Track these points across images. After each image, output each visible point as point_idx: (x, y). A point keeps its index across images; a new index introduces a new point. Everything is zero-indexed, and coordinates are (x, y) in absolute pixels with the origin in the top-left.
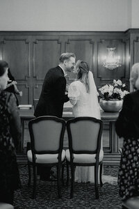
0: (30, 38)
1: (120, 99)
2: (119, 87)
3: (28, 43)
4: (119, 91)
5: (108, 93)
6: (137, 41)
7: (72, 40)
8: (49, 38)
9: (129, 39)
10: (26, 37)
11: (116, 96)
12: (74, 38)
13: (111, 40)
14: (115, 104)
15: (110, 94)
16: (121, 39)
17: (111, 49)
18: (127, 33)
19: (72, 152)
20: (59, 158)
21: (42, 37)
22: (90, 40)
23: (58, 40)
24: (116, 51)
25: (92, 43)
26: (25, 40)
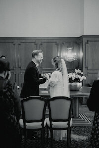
0: (16, 42)
1: (79, 82)
2: (79, 74)
3: (15, 45)
4: (79, 77)
5: (72, 78)
6: (87, 43)
7: (44, 43)
8: (29, 41)
9: (82, 42)
10: (13, 41)
11: (77, 80)
12: (45, 41)
13: (70, 43)
14: (76, 85)
15: (73, 79)
16: (77, 42)
17: (70, 48)
18: (80, 38)
19: (51, 120)
20: (42, 125)
21: (24, 41)
22: (56, 43)
23: (35, 43)
24: (73, 50)
25: (57, 45)
26: (13, 43)
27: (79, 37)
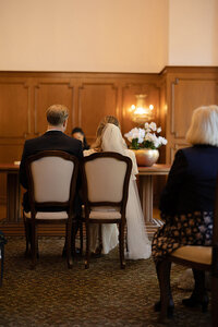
0: (30, 82)
1: (153, 148)
2: (152, 132)
3: (27, 88)
4: (153, 137)
5: (137, 139)
6: (175, 83)
7: (88, 84)
8: (57, 80)
10: (23, 80)
11: (148, 145)
13: (140, 85)
15: (141, 141)
16: (153, 84)
18: (161, 75)
21: (46, 80)
22: (112, 84)
23: (68, 84)
25: (115, 88)
26: (23, 83)
27: (159, 74)
